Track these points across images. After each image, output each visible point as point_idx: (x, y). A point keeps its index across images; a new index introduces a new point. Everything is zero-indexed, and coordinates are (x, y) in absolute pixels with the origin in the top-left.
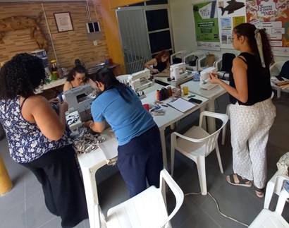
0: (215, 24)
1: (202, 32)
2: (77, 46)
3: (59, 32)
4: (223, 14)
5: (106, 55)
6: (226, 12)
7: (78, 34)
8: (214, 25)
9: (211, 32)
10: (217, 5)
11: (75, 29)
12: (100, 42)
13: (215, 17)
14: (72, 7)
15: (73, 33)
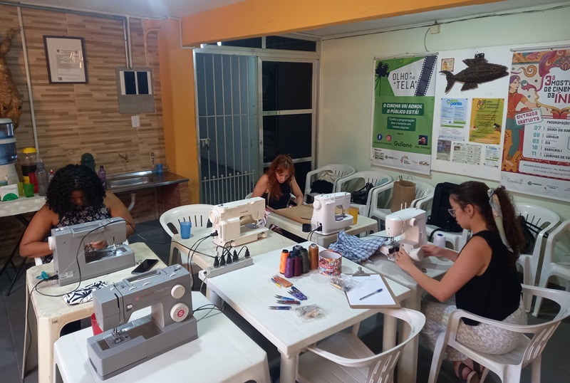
0: (425, 111)
1: (390, 126)
2: (90, 123)
3: (51, 83)
4: (448, 89)
5: (157, 153)
6: (458, 86)
7: (96, 95)
8: (422, 112)
9: (412, 128)
10: (438, 66)
11: (91, 80)
12: (147, 121)
13: (429, 93)
14: (89, 27)
15: (85, 89)
